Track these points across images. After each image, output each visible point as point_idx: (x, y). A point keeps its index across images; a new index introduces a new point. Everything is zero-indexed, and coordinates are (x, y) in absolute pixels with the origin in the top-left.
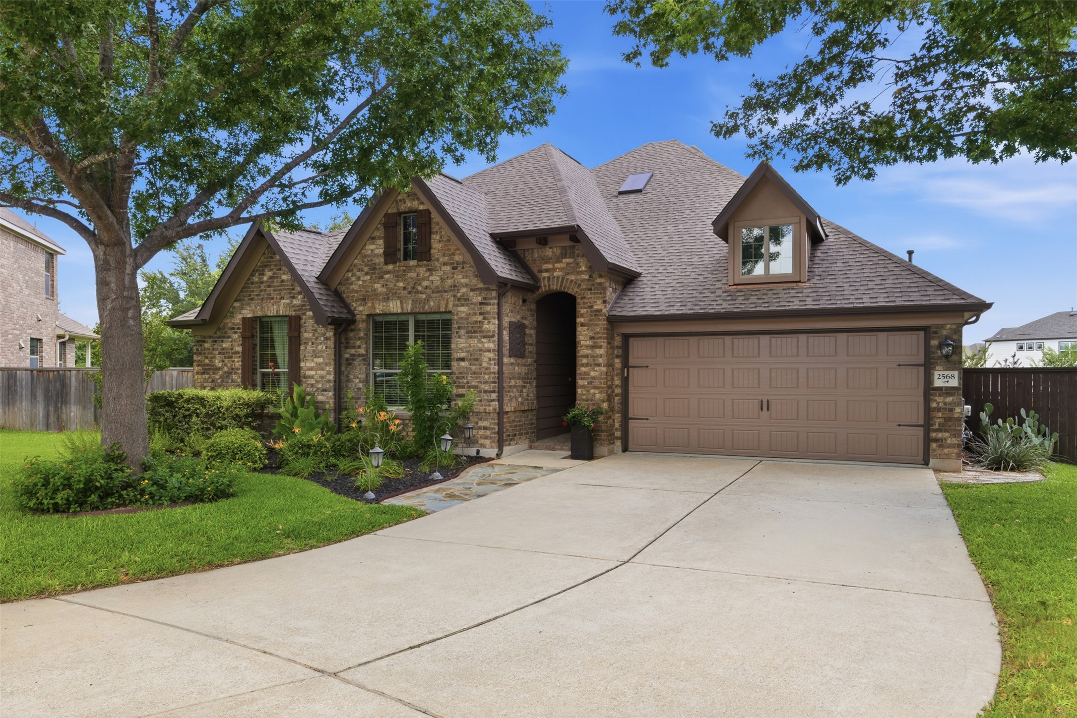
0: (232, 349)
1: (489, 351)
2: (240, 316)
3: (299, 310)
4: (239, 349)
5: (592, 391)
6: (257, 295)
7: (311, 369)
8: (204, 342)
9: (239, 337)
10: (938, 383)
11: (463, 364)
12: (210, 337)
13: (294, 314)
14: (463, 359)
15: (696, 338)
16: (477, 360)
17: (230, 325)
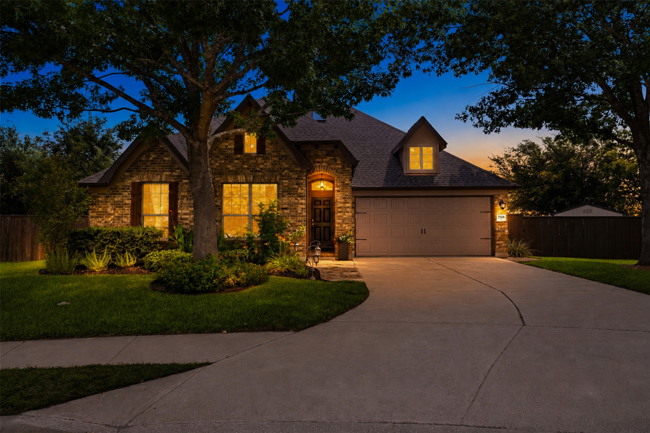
0: (123, 202)
1: (302, 204)
2: (130, 181)
3: (177, 179)
4: (129, 202)
5: (344, 225)
6: (144, 169)
7: (186, 214)
8: (98, 197)
9: (129, 194)
10: (498, 220)
11: (286, 211)
12: (104, 194)
13: (173, 181)
14: (286, 209)
15: (390, 199)
16: (295, 209)
17: (121, 187)
